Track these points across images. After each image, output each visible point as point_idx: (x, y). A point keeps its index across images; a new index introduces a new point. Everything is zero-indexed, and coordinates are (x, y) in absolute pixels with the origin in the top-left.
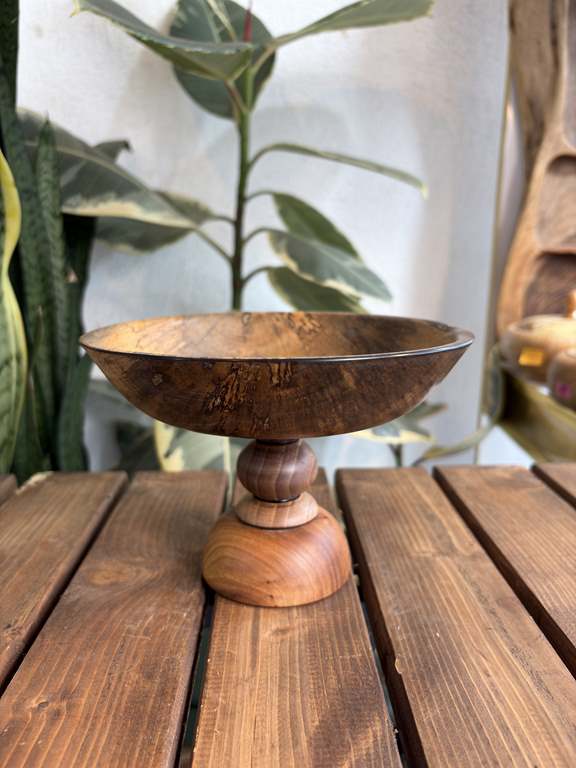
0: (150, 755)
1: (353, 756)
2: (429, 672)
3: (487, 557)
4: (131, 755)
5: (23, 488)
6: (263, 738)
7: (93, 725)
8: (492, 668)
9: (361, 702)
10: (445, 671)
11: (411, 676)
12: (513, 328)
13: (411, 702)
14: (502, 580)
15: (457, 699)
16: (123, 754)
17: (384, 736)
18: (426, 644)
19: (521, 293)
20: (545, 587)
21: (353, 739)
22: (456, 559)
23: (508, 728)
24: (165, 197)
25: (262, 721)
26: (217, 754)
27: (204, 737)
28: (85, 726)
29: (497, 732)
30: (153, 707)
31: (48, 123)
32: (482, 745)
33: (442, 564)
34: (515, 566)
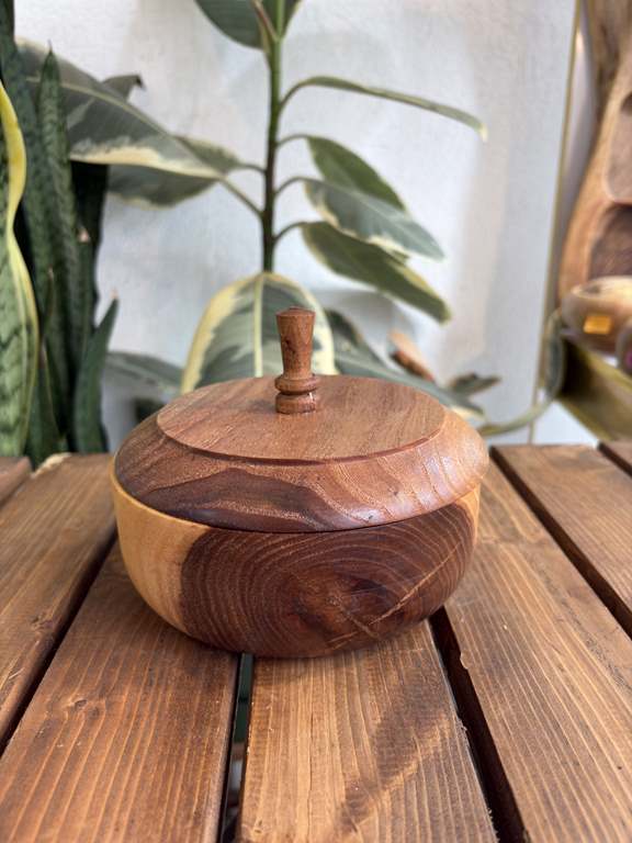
0: (200, 755)
1: (419, 755)
2: (498, 667)
3: (555, 544)
4: (180, 756)
5: (39, 471)
6: (322, 737)
7: (136, 724)
8: (566, 662)
9: (425, 698)
10: (514, 665)
11: (478, 671)
12: (577, 291)
13: (480, 698)
14: (573, 569)
15: (530, 694)
16: (170, 755)
17: (452, 734)
18: (493, 637)
19: (586, 250)
20: (620, 576)
21: (419, 737)
22: (521, 545)
23: (587, 727)
24: (184, 141)
25: (319, 719)
26: (273, 754)
27: (257, 736)
28: (128, 725)
29: (576, 732)
30: (200, 704)
31: (51, 54)
32: (561, 746)
33: (506, 551)
34: (585, 553)
